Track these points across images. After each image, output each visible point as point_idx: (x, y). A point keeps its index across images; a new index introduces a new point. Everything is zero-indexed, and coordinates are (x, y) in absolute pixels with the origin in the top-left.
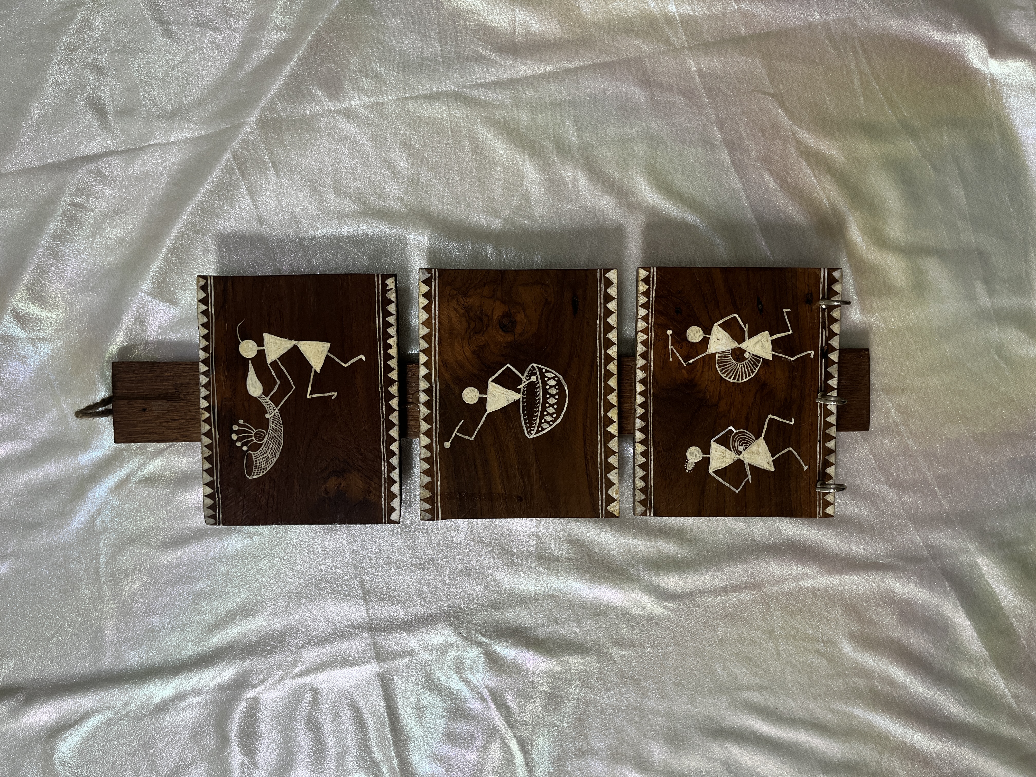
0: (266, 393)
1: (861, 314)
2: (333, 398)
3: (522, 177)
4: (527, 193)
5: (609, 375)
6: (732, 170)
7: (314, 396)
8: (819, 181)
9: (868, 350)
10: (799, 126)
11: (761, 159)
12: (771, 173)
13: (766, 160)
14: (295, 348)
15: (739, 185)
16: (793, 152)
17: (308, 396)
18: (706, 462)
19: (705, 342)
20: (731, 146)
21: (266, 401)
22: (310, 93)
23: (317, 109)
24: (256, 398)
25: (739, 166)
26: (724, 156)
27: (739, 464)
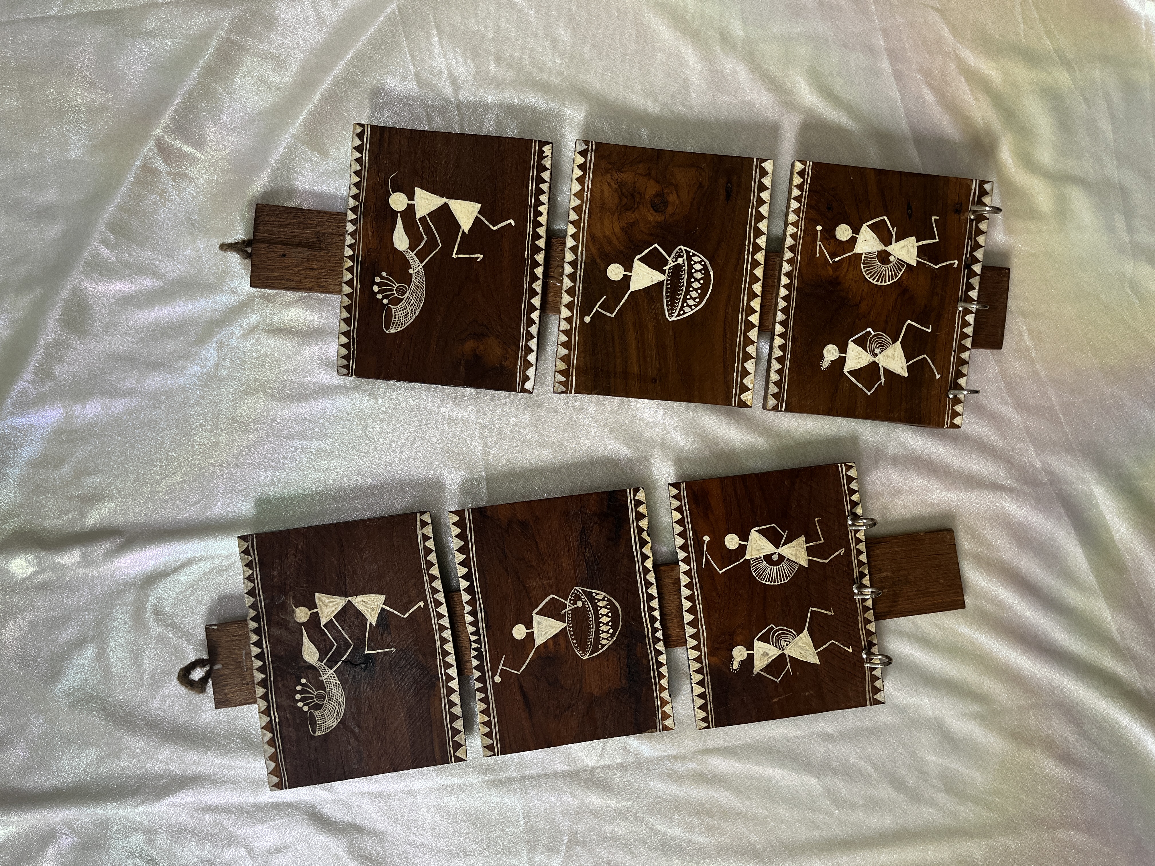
0: (412, 248)
1: (1005, 234)
2: (478, 260)
3: (684, 64)
4: (687, 80)
5: (755, 264)
6: (892, 80)
7: (460, 256)
8: (976, 99)
9: (1009, 269)
10: (961, 43)
11: (921, 71)
12: (930, 86)
13: (927, 73)
14: (446, 205)
15: (897, 94)
16: (952, 67)
17: (454, 256)
18: (841, 361)
19: (853, 241)
20: (893, 55)
21: (411, 256)
24: (401, 252)
25: (898, 76)
26: (885, 64)
27: (874, 366)
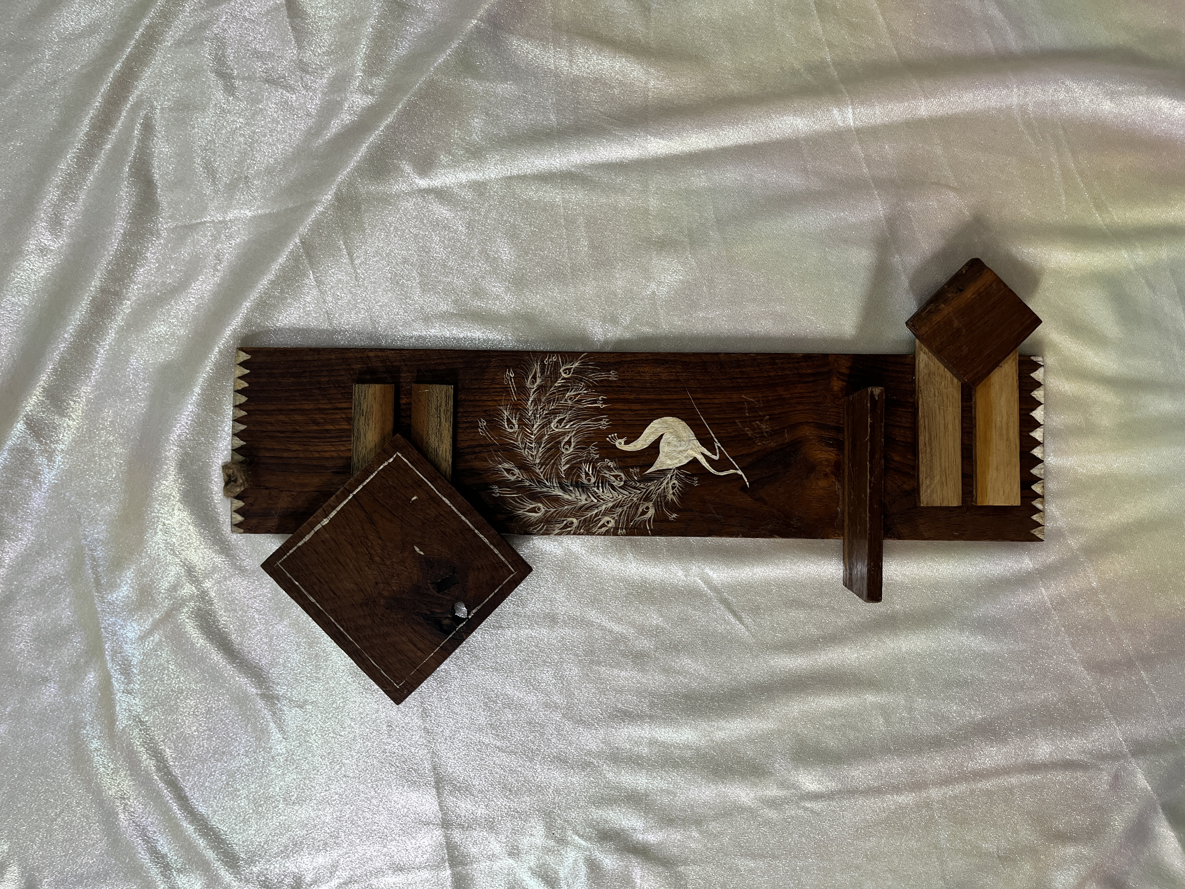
22: (397, 168)
23: (404, 187)
